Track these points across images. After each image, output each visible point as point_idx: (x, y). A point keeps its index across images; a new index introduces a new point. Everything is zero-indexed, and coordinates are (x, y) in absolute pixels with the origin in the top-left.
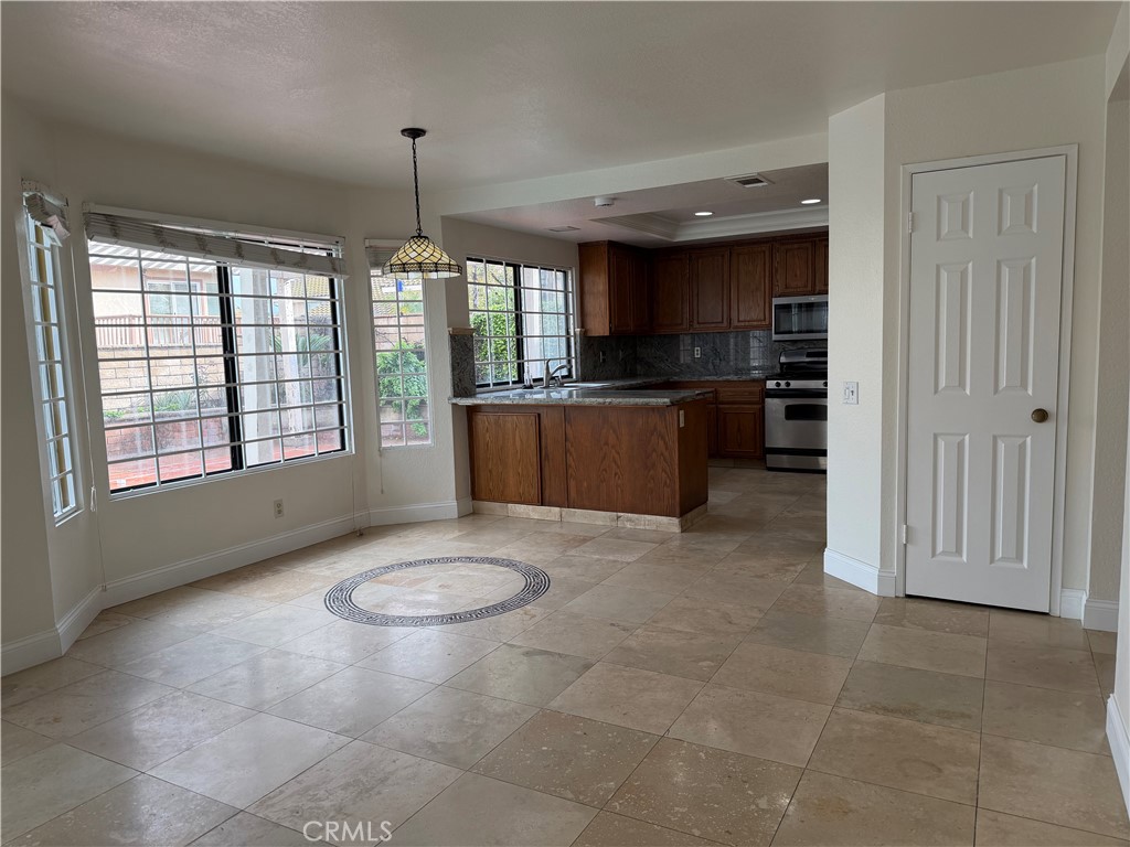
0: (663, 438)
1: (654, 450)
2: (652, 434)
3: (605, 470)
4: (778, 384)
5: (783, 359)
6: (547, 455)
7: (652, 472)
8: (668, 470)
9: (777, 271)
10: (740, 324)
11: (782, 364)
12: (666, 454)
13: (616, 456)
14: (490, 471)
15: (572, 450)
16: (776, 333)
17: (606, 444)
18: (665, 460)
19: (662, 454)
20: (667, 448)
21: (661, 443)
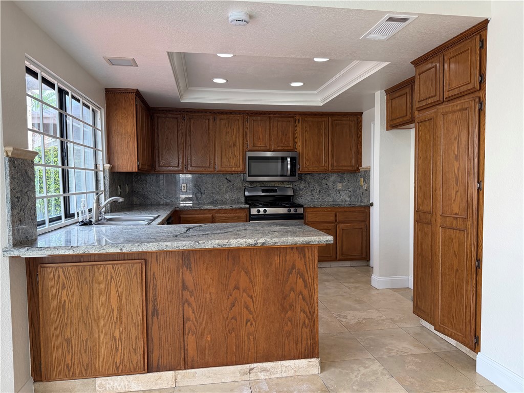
0: (302, 276)
1: (292, 289)
2: (291, 273)
3: (234, 318)
4: (259, 211)
5: (247, 194)
6: (155, 310)
7: (289, 314)
8: (307, 310)
9: (246, 134)
10: (222, 169)
11: (246, 197)
12: (305, 292)
13: (249, 300)
14: (68, 341)
15: (192, 299)
16: (249, 176)
17: (237, 288)
18: (304, 299)
19: (301, 293)
20: (306, 286)
21: (300, 281)
